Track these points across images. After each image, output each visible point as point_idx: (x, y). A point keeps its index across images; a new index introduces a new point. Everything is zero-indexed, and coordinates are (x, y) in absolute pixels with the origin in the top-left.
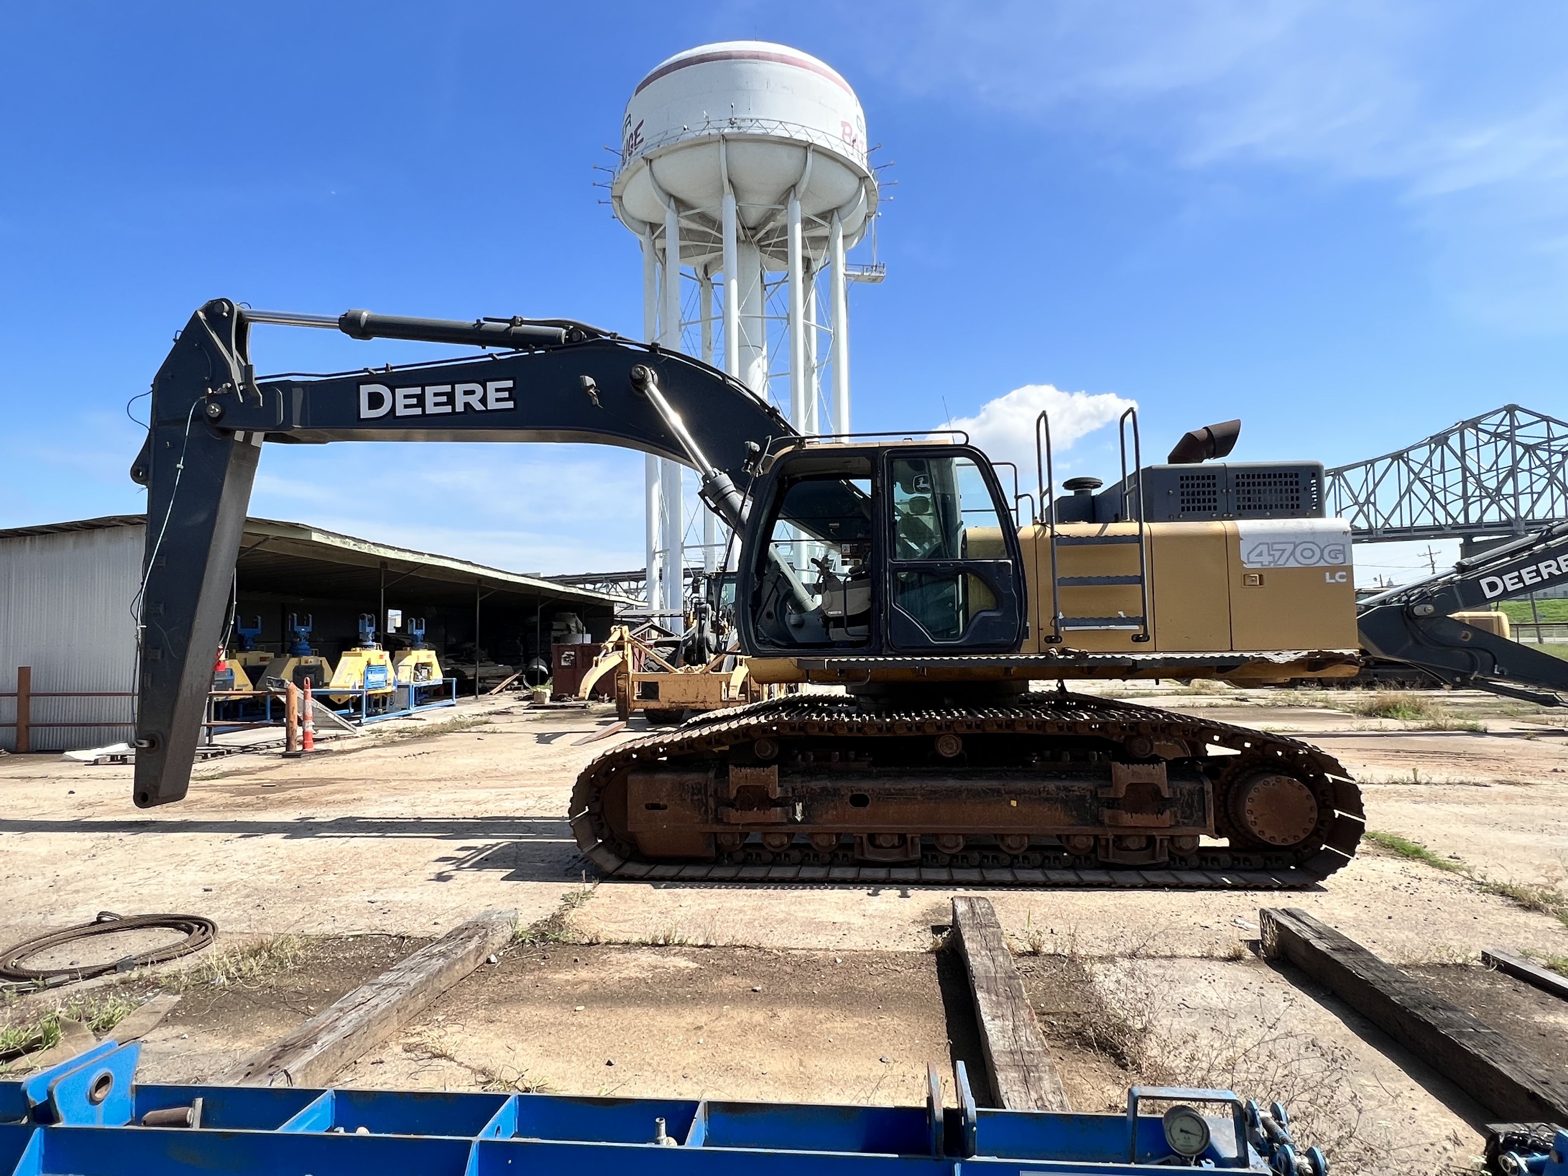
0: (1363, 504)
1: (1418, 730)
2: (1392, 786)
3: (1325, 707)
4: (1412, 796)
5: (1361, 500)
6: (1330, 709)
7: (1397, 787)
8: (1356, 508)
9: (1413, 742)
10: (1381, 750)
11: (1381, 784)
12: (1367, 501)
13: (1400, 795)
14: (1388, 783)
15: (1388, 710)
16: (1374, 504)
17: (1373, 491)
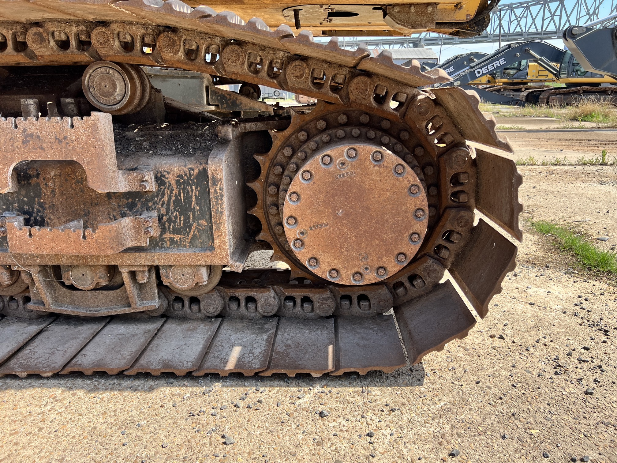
0: (592, 15)
1: (605, 127)
2: (581, 167)
3: (547, 117)
4: (598, 175)
5: (591, 12)
6: (549, 117)
7: (587, 168)
8: (588, 17)
9: (601, 135)
10: (577, 140)
11: (571, 165)
12: (594, 13)
13: (587, 175)
14: (578, 165)
15: (586, 116)
16: (597, 15)
17: (598, 7)
